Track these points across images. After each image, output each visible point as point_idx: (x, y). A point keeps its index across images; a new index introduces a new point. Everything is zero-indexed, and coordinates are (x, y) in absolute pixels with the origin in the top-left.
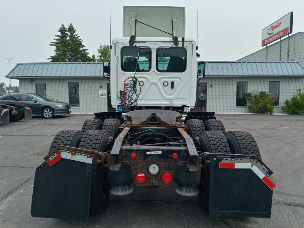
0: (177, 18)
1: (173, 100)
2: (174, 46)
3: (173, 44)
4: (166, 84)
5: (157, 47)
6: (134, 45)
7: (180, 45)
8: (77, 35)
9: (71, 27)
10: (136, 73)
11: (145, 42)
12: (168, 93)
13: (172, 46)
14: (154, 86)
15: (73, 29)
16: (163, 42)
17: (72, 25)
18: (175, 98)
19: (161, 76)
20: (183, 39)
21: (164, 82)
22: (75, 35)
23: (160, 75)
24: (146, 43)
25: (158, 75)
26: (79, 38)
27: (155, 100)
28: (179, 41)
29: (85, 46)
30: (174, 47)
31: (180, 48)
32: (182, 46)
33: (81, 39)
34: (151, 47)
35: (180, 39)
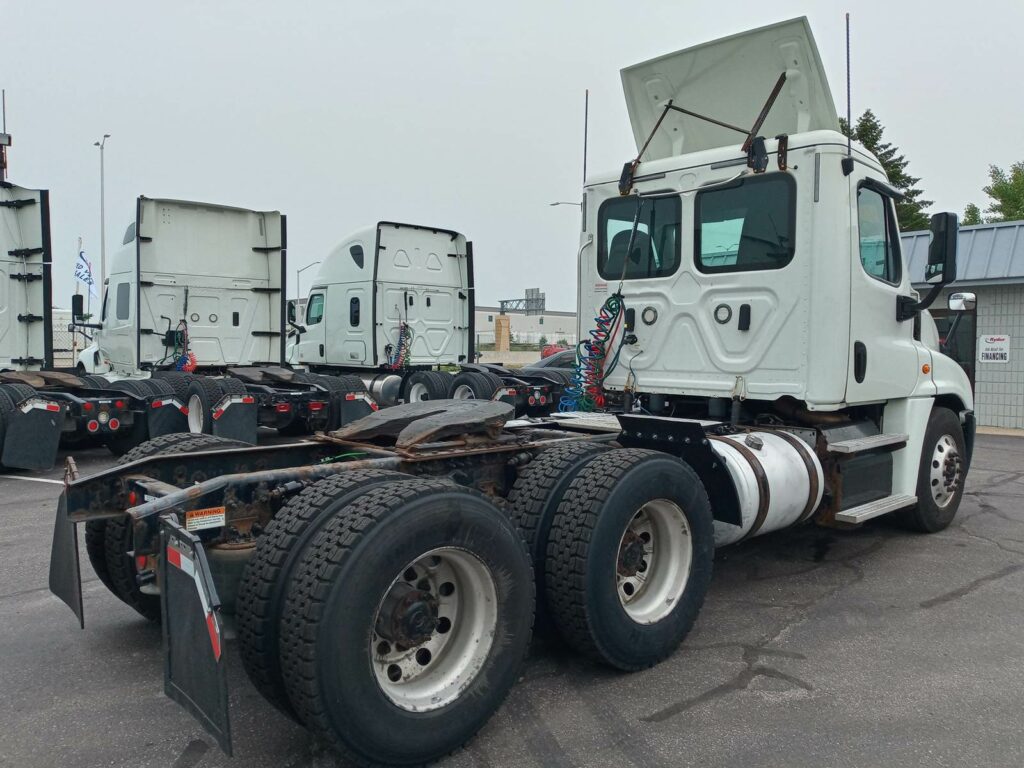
0: (796, 63)
1: (746, 373)
2: (751, 172)
3: (744, 167)
4: (723, 315)
5: (698, 185)
6: (632, 192)
7: (772, 166)
8: (885, 147)
9: (868, 120)
10: (624, 281)
11: (661, 175)
12: (729, 350)
13: (743, 173)
14: (685, 324)
15: (874, 127)
16: (716, 166)
17: (871, 115)
18: (753, 366)
19: (709, 288)
20: (783, 140)
21: (718, 308)
22: (882, 146)
23: (706, 282)
24: (664, 177)
25: (699, 282)
26: (896, 156)
27: (691, 372)
28: (768, 151)
29: (916, 180)
30: (751, 179)
31: (773, 175)
32: (780, 166)
33: (901, 158)
34: (679, 189)
35: (771, 145)
